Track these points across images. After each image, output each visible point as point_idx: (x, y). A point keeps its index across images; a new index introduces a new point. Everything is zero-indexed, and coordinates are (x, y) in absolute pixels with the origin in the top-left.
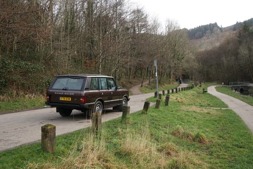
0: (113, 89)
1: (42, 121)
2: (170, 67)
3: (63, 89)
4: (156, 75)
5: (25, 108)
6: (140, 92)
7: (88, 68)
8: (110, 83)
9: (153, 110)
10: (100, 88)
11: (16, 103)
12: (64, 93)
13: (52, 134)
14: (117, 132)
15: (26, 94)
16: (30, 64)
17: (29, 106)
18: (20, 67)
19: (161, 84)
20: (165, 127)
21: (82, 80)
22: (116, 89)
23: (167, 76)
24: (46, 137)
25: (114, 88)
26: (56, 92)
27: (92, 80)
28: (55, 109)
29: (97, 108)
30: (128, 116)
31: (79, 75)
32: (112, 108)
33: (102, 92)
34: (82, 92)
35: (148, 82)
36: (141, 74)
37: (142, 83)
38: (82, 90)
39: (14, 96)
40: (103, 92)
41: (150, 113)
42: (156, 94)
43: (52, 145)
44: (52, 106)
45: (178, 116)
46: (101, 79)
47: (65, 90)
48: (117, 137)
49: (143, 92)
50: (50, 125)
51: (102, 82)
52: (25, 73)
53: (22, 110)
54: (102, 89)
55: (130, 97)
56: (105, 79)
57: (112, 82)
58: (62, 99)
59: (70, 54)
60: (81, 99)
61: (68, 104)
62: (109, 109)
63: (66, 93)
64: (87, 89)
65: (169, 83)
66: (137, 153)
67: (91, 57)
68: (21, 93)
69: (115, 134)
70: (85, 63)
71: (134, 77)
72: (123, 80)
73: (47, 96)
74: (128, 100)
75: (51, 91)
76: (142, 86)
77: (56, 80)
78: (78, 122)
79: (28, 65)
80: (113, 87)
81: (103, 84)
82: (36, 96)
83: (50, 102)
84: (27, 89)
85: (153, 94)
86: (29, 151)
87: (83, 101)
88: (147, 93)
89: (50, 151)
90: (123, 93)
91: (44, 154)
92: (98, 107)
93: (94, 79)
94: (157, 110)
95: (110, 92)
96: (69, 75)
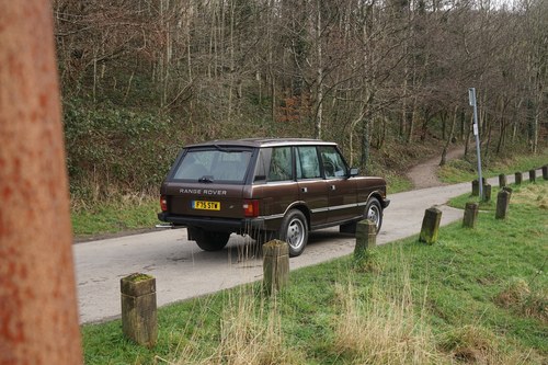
0: (338, 177)
1: (151, 262)
2: (530, 106)
3: (200, 181)
4: (476, 132)
5: (123, 229)
6: (435, 181)
7: (291, 119)
8: (329, 159)
9: (456, 232)
10: (299, 175)
11: (100, 216)
12: (203, 190)
13: (147, 299)
14: (331, 296)
15: (125, 193)
16: (132, 114)
17: (131, 223)
18: (110, 123)
19: (502, 156)
20: (479, 281)
21: (247, 155)
22: (348, 175)
23: (523, 132)
24: (132, 306)
25: (341, 173)
26: (184, 188)
27: (274, 155)
28: (183, 232)
29: (290, 228)
30: (371, 250)
31: (241, 142)
32: (336, 229)
33: (306, 185)
34: (246, 187)
35: (463, 152)
36: (443, 129)
37: (444, 153)
38: (246, 181)
39: (95, 199)
40: (308, 186)
41: (442, 242)
42: (475, 184)
43: (149, 328)
44: (176, 225)
45: (527, 248)
46: (301, 149)
47: (206, 181)
48: (329, 309)
49: (444, 180)
50: (141, 275)
51: (306, 159)
52: (120, 140)
53: (114, 235)
54: (304, 177)
55: (388, 197)
56: (314, 149)
57: (334, 157)
58: (198, 205)
59: (239, 83)
60: (246, 206)
61: (212, 218)
62: (329, 229)
63: (208, 189)
64: (259, 179)
65: (529, 152)
66: (373, 354)
67: (298, 88)
68: (113, 190)
69: (326, 300)
70: (283, 105)
71: (422, 138)
72: (389, 148)
73: (162, 199)
74: (384, 204)
75: (170, 184)
76: (442, 163)
77: (184, 156)
78: (241, 265)
79: (129, 118)
80: (337, 170)
81: (308, 164)
82: (149, 197)
83: (172, 215)
84: (126, 180)
85: (467, 188)
86: (96, 339)
87: (251, 210)
88: (456, 182)
89: (143, 341)
90: (369, 186)
91: (128, 348)
92: (294, 227)
93: (281, 150)
94: (468, 231)
95: (329, 186)
96: (216, 142)
